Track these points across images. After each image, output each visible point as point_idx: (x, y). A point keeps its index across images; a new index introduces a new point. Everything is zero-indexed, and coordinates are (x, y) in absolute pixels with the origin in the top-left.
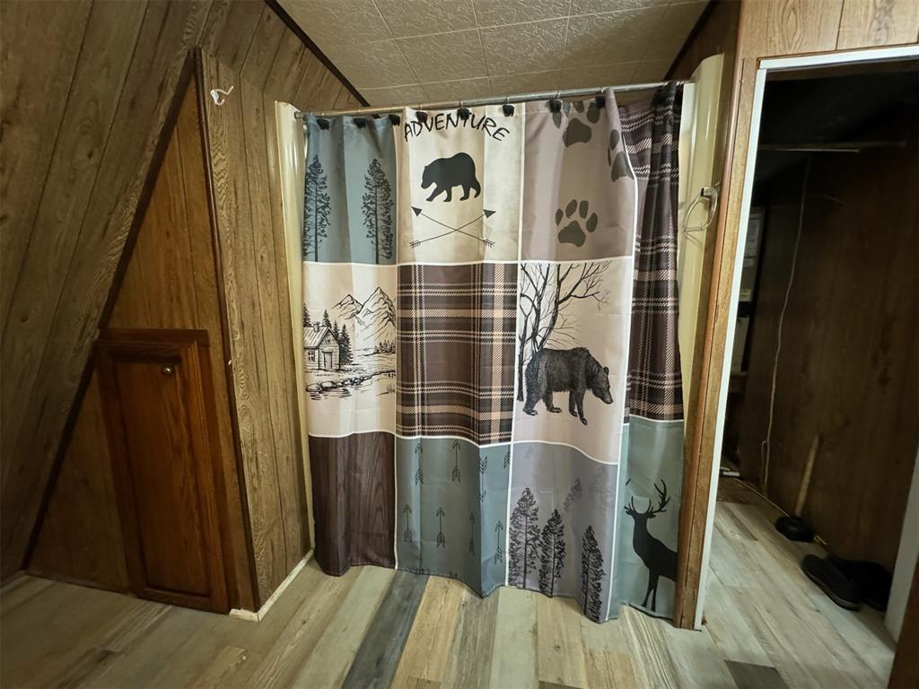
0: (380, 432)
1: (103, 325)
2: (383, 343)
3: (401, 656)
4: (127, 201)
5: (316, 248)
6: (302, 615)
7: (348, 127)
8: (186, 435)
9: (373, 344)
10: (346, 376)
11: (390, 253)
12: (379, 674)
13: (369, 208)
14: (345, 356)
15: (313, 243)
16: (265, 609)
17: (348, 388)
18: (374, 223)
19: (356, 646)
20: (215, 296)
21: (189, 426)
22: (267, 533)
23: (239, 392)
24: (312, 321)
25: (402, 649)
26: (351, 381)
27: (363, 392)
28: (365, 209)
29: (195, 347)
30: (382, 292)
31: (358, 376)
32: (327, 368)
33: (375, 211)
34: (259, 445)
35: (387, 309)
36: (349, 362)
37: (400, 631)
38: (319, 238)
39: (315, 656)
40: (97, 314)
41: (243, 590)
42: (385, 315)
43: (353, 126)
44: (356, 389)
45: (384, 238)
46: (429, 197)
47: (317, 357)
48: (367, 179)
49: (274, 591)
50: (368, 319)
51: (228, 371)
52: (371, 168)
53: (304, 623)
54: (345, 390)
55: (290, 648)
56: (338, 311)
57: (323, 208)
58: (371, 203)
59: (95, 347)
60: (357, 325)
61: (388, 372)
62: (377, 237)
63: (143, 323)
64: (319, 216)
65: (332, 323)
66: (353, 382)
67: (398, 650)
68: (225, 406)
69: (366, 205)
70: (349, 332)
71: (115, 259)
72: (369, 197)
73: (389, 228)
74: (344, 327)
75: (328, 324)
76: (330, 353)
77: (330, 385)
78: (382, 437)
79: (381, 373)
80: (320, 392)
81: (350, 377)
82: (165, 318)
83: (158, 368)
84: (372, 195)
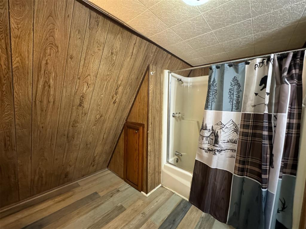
0: (226, 171)
1: (126, 120)
2: (231, 139)
3: (180, 222)
4: (134, 96)
5: (211, 106)
6: (157, 199)
7: (226, 67)
8: (138, 147)
9: (227, 139)
10: (216, 148)
11: (237, 108)
12: (173, 224)
13: (231, 93)
14: (216, 142)
15: (211, 105)
16: (149, 194)
17: (216, 152)
18: (232, 97)
19: (169, 214)
20: (147, 117)
21: (138, 145)
22: (151, 175)
23: (149, 139)
24: (208, 128)
25: (181, 220)
26: (217, 150)
27: (221, 155)
28: (230, 93)
29: (142, 127)
30: (233, 121)
31: (220, 149)
32: (211, 144)
33: (233, 94)
34: (152, 153)
35: (234, 127)
36: (217, 144)
37: (181, 215)
38: (212, 103)
39: (158, 211)
40: (126, 118)
41: (145, 188)
42: (233, 129)
43: (229, 67)
44: (219, 153)
45: (236, 102)
46: (261, 89)
47: (208, 140)
48: (231, 83)
49: (151, 190)
50: (226, 130)
51: (147, 134)
52: (233, 79)
53: (157, 202)
54: (215, 153)
55: (153, 206)
56: (216, 126)
57: (215, 93)
58: (232, 91)
59: (125, 125)
60: (222, 132)
61: (232, 150)
62: (233, 102)
63: (133, 121)
64: (213, 96)
65: (214, 130)
66: (218, 151)
67: (179, 220)
68: (146, 142)
69: (230, 92)
70: (219, 134)
71: (130, 107)
72: (231, 89)
73: (239, 99)
74: (217, 132)
75: (213, 130)
76: (212, 139)
77: (211, 149)
78: (227, 173)
79: (229, 150)
80: (208, 151)
81: (217, 149)
82: (137, 120)
83: (135, 131)
84: (232, 88)
